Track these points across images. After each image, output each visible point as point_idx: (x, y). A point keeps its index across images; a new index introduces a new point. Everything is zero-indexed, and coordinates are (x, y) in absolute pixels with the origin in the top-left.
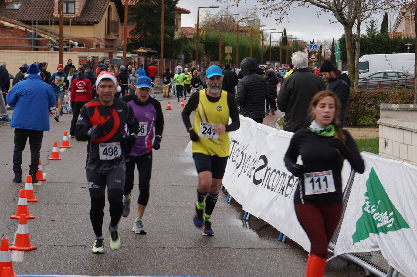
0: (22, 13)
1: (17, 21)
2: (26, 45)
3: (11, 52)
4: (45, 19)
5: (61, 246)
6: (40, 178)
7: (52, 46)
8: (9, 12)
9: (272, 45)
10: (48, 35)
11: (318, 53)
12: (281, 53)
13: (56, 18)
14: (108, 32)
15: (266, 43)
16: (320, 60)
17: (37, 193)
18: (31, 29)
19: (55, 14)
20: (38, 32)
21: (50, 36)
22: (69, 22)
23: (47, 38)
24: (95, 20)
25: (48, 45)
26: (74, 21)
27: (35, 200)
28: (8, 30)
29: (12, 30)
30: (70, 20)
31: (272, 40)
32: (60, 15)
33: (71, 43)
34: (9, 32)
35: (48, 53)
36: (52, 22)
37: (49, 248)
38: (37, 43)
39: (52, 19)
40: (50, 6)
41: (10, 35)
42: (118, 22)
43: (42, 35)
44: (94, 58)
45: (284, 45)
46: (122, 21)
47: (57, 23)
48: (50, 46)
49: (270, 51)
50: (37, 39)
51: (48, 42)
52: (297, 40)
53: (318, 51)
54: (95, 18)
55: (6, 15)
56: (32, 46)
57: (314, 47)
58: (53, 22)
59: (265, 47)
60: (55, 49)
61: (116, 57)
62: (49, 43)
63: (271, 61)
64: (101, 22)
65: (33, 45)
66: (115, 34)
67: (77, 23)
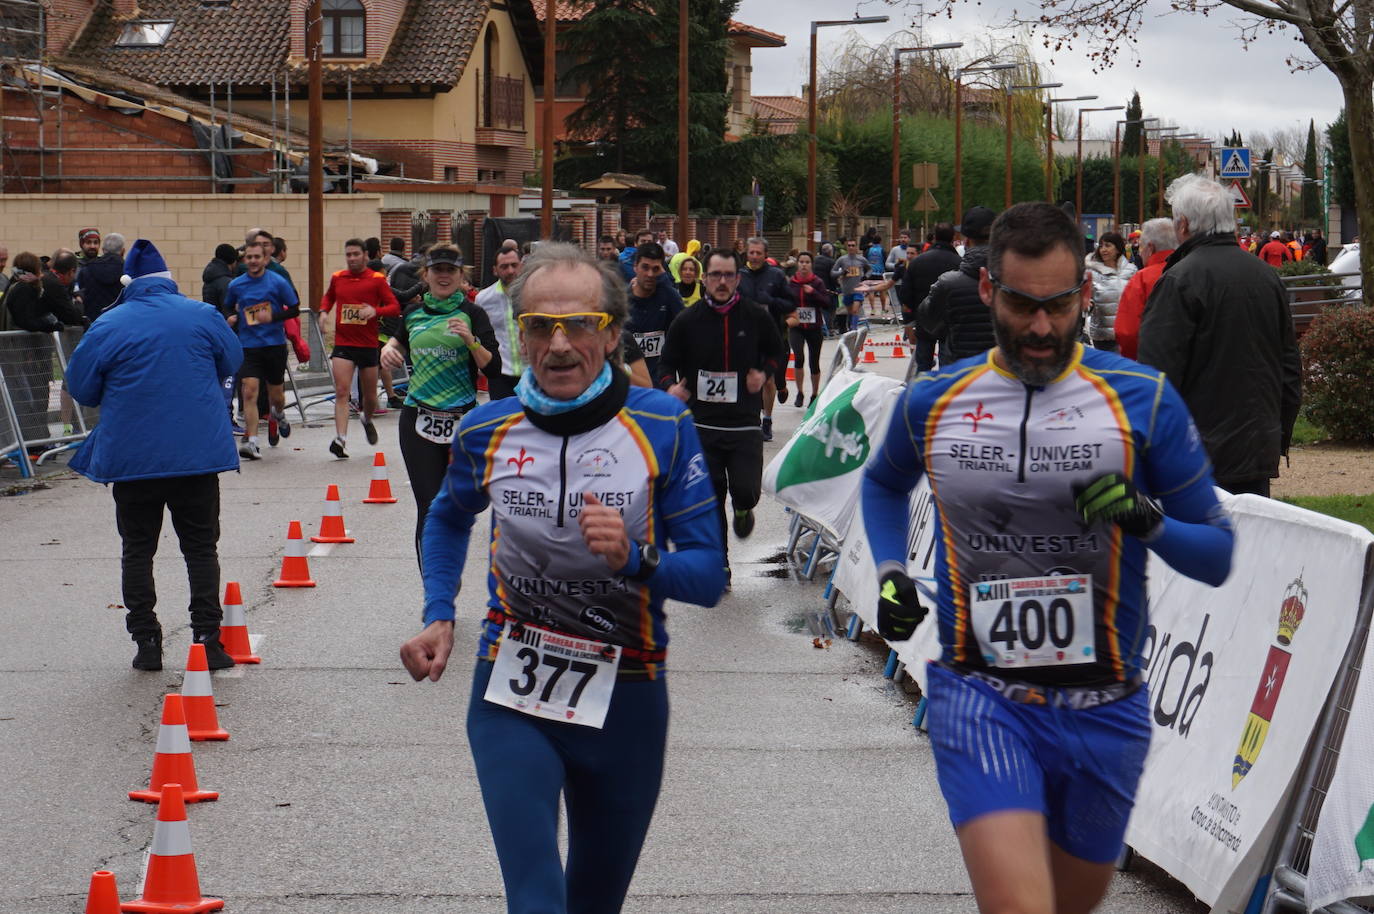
0: (176, 58)
1: (157, 89)
2: (190, 174)
3: (138, 200)
4: (257, 78)
5: (312, 897)
6: (239, 653)
7: (284, 174)
8: (127, 56)
9: (1084, 155)
10: (269, 137)
11: (1254, 182)
12: (1118, 182)
13: (299, 72)
14: (488, 122)
15: (1064, 150)
16: (1263, 208)
17: (228, 710)
18: (206, 116)
19: (294, 58)
20: (234, 125)
21: (278, 139)
22: (346, 86)
23: (267, 146)
24: (441, 79)
25: (270, 171)
26: (363, 84)
27: (221, 732)
28: (127, 122)
29: (138, 121)
30: (347, 80)
31: (1083, 138)
32: (311, 62)
33: (353, 161)
34: (130, 129)
35: (272, 200)
36: (284, 86)
37: (268, 904)
38: (231, 166)
39: (284, 77)
40: (275, 32)
41: (134, 138)
42: (523, 81)
43: (250, 137)
44: (438, 216)
45: (1131, 155)
46: (537, 78)
47: (300, 92)
48: (277, 174)
49: (1080, 178)
50: (231, 151)
51: (272, 161)
52: (1178, 133)
53: (1255, 173)
54: (440, 70)
55: (118, 66)
56: (214, 176)
57: (1236, 160)
58: (287, 88)
59: (1060, 161)
60: (297, 188)
61: (517, 210)
62: (275, 164)
63: (1084, 212)
64: (459, 84)
65: (217, 174)
66: (513, 128)
67: (375, 90)
